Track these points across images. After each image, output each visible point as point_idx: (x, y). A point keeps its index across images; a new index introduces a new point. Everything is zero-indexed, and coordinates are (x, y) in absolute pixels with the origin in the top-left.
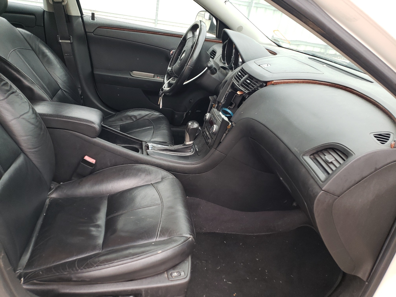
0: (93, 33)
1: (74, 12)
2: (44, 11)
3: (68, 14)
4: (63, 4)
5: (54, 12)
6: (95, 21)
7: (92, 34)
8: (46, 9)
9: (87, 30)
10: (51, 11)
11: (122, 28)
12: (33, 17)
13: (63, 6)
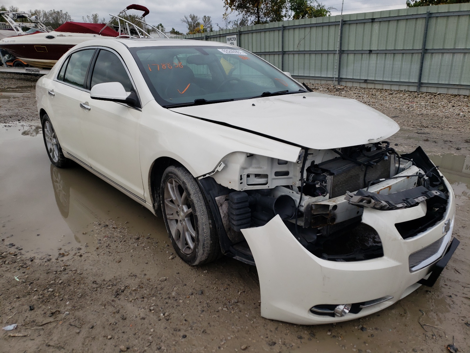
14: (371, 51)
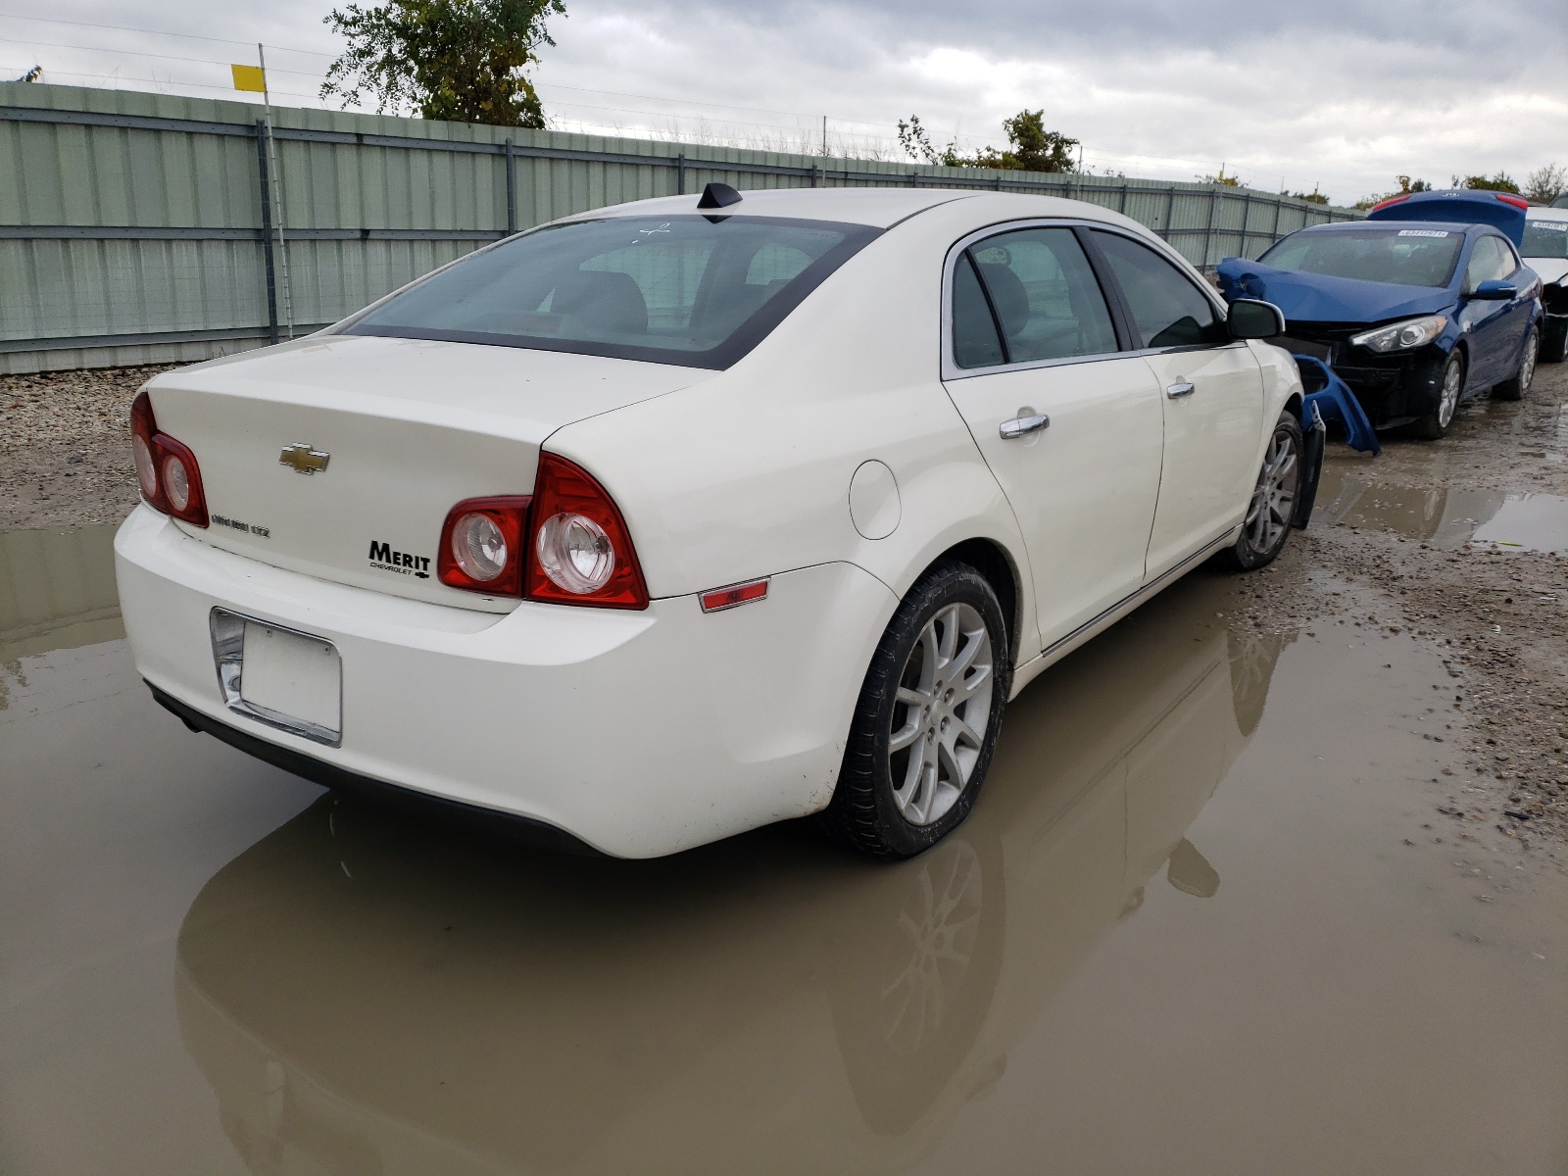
14: (365, 235)
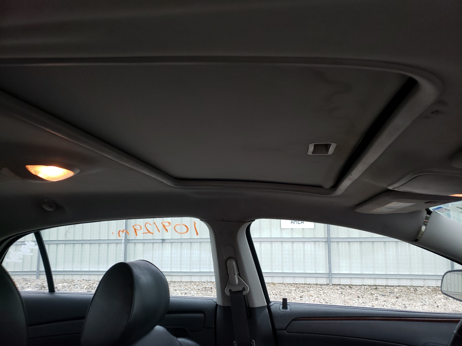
0: (285, 329)
1: (259, 302)
2: (217, 305)
3: (250, 306)
4: (245, 293)
5: (230, 306)
6: (288, 310)
7: (285, 331)
8: (220, 303)
9: (277, 326)
10: (226, 305)
11: (331, 317)
12: (202, 315)
13: (244, 296)
